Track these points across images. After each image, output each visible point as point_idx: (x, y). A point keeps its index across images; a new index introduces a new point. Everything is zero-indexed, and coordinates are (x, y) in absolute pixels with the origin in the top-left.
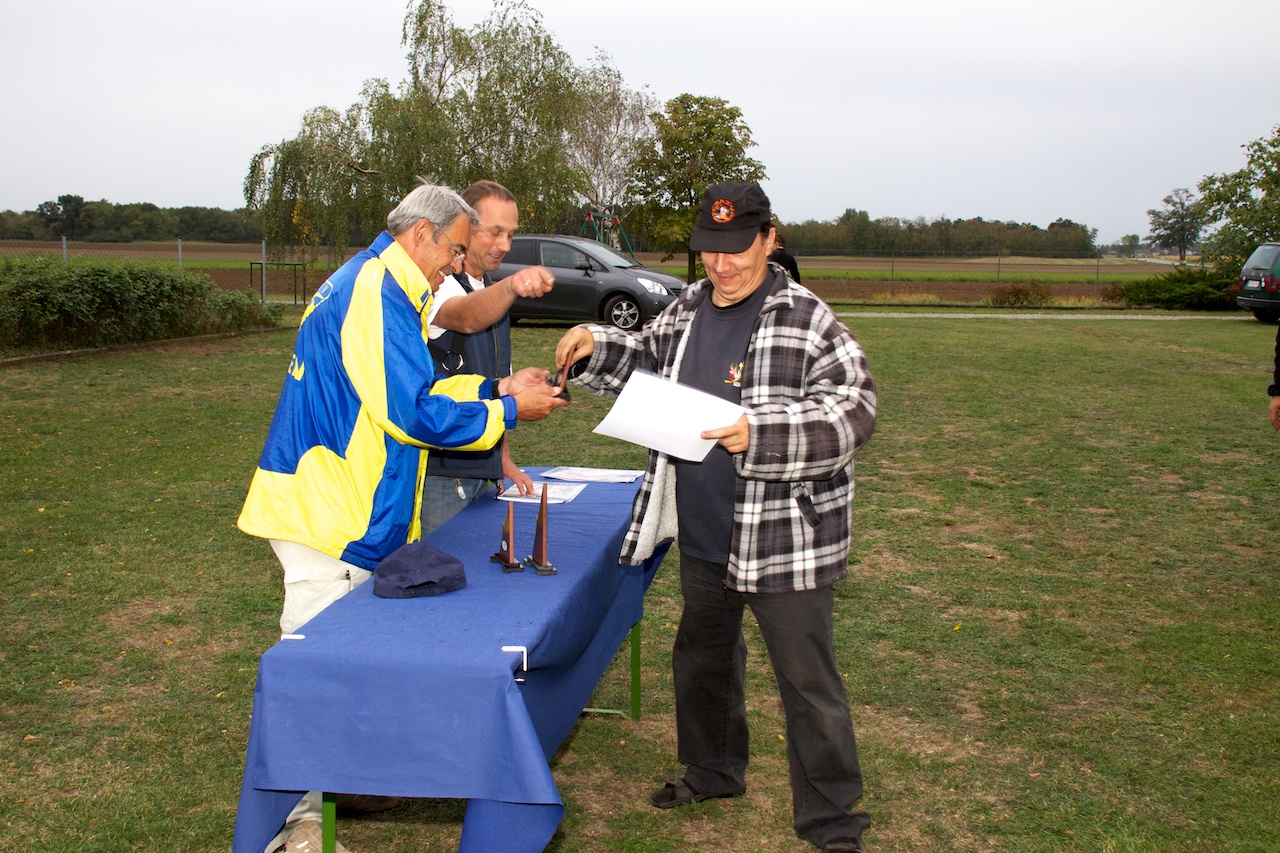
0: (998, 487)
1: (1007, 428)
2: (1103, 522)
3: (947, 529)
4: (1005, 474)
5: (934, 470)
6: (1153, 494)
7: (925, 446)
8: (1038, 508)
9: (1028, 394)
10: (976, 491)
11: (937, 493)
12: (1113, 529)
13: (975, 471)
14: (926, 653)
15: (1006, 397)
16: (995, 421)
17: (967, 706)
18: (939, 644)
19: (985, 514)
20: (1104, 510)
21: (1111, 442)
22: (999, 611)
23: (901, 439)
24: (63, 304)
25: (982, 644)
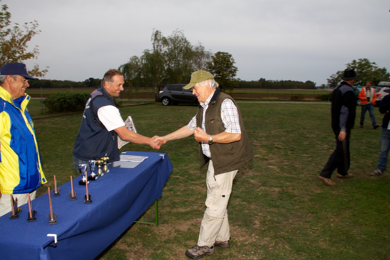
0: (282, 149)
1: (288, 132)
2: (307, 159)
3: (266, 161)
4: (284, 144)
5: (267, 143)
6: (321, 150)
7: (266, 137)
8: (291, 155)
9: (294, 122)
10: (276, 150)
11: (266, 150)
12: (309, 161)
13: (277, 144)
14: (249, 203)
15: (289, 123)
16: (285, 130)
17: (257, 222)
18: (254, 200)
19: (277, 156)
20: (308, 155)
21: (313, 136)
22: (273, 188)
23: (260, 135)
24: (69, 102)
25: (266, 200)
